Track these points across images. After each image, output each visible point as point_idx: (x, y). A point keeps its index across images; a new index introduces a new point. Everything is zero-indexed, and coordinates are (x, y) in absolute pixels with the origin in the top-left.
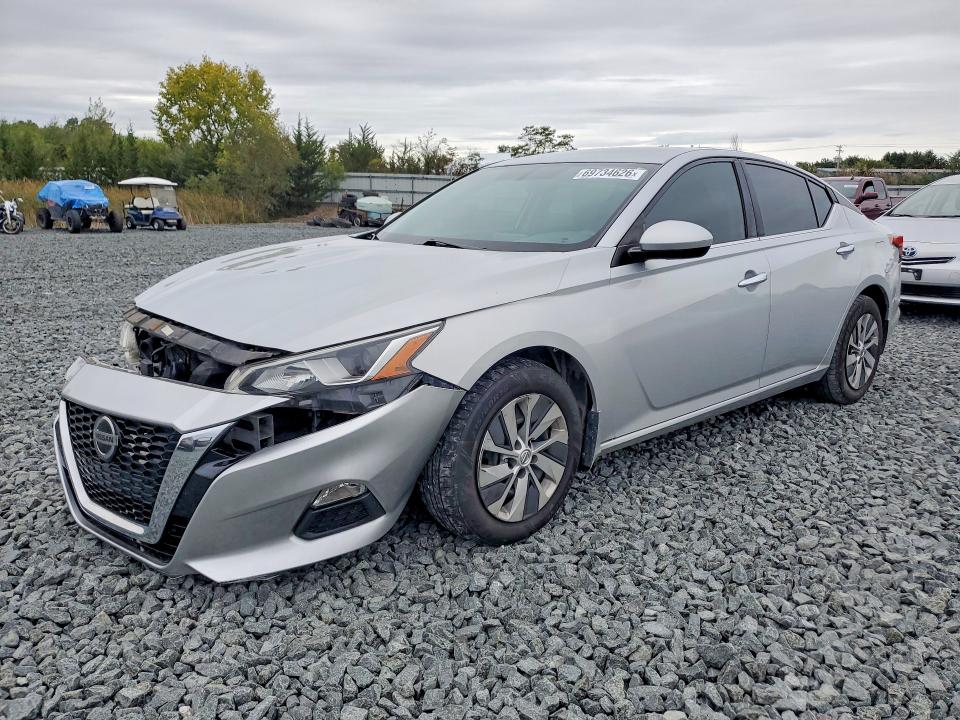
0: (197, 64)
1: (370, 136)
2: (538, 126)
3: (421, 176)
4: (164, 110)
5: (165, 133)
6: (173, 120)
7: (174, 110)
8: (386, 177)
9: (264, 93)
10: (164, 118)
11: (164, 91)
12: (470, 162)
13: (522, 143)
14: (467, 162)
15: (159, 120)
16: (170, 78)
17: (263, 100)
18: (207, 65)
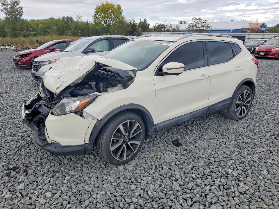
0: (105, 3)
1: (146, 21)
2: (197, 17)
3: (162, 32)
4: (95, 16)
5: (95, 22)
6: (97, 18)
7: (98, 16)
8: (153, 33)
9: (121, 10)
10: (95, 18)
11: (96, 11)
12: (177, 28)
13: (192, 22)
14: (176, 28)
15: (94, 18)
16: (97, 7)
17: (120, 13)
18: (107, 3)
